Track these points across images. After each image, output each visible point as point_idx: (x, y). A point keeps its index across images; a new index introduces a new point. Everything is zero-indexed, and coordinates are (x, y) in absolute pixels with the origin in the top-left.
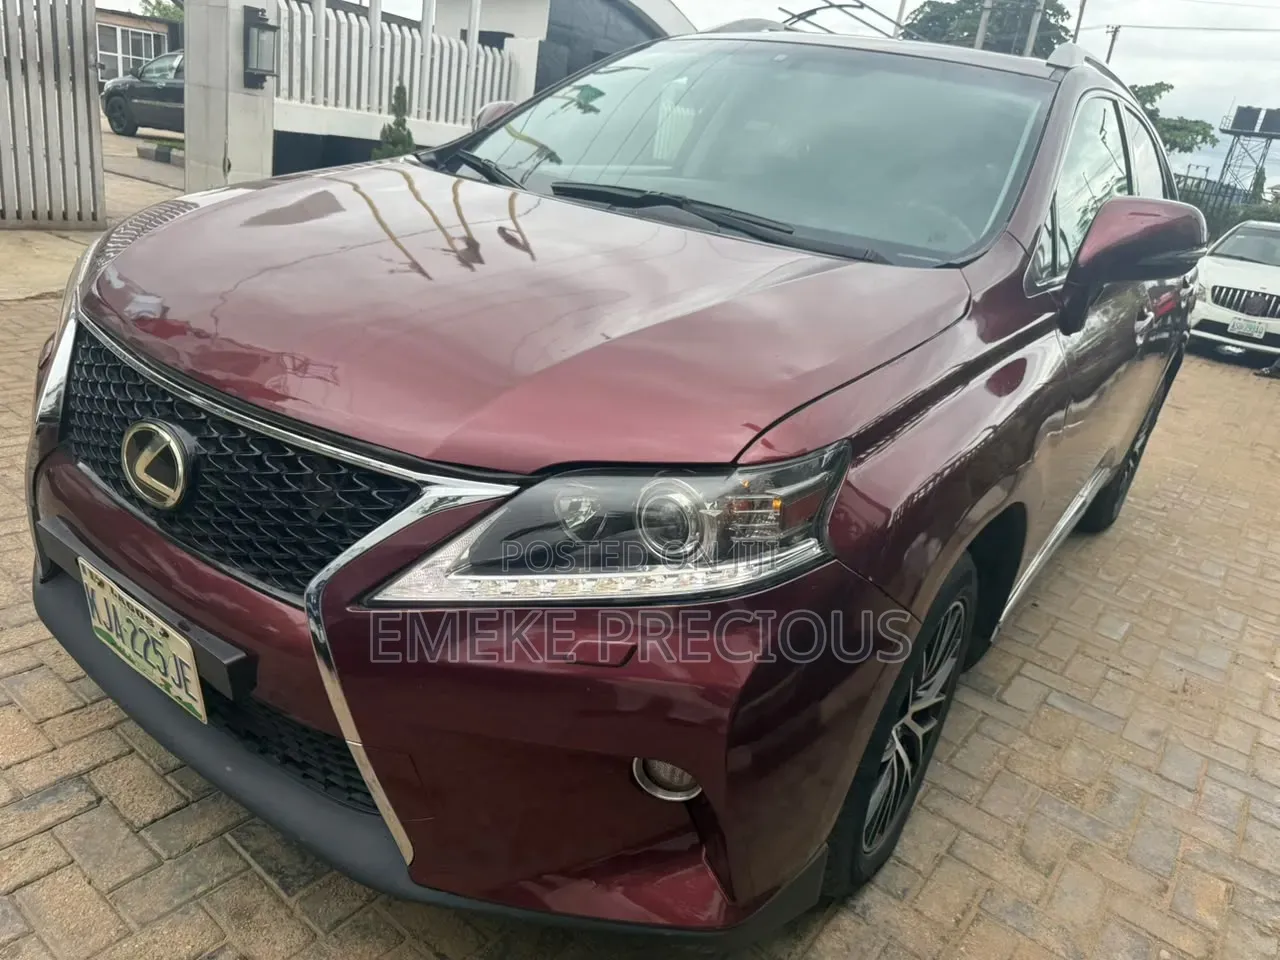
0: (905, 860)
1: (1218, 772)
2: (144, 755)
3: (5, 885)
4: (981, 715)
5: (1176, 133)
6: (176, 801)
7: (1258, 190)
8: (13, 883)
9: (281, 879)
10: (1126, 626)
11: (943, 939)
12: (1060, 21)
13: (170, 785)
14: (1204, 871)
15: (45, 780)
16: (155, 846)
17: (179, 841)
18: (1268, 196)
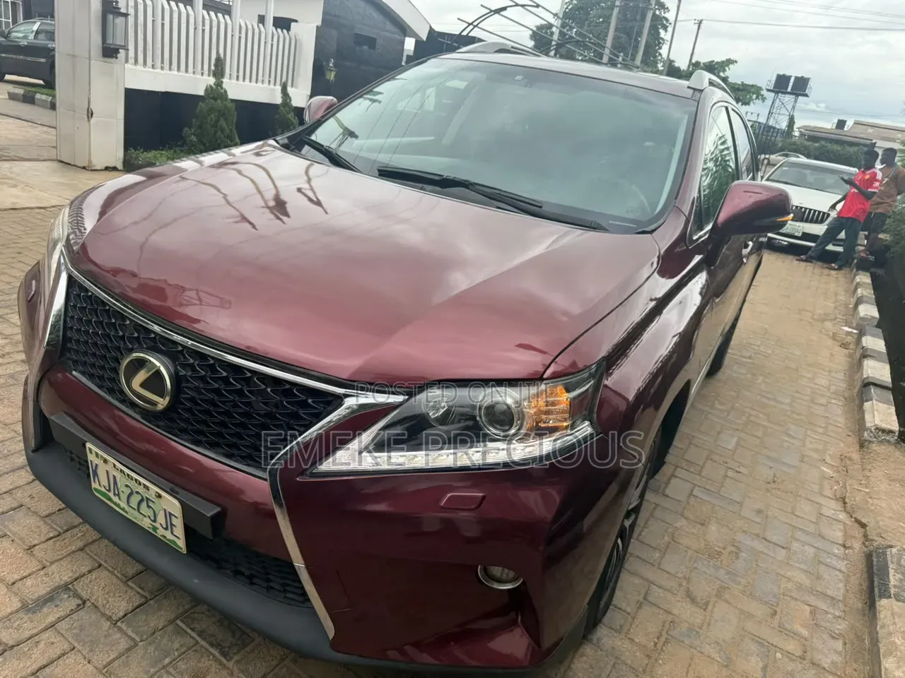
0: (619, 606)
1: (799, 534)
2: (109, 568)
3: (30, 669)
4: (654, 505)
5: (740, 93)
6: (137, 601)
7: (790, 130)
8: (35, 667)
9: (220, 650)
10: (735, 440)
11: (648, 656)
12: (662, 13)
13: (132, 588)
14: (796, 599)
15: (42, 590)
16: (130, 632)
17: (146, 628)
18: (797, 134)
